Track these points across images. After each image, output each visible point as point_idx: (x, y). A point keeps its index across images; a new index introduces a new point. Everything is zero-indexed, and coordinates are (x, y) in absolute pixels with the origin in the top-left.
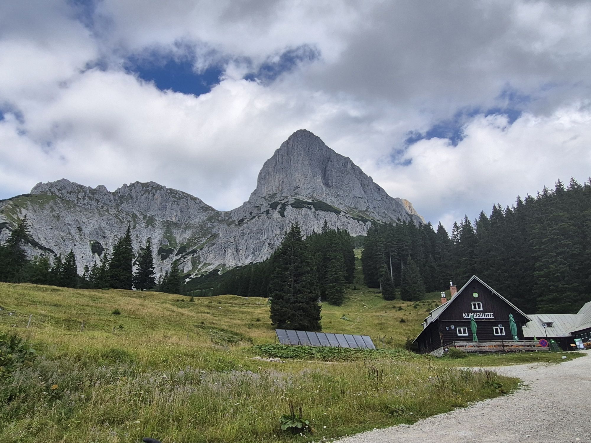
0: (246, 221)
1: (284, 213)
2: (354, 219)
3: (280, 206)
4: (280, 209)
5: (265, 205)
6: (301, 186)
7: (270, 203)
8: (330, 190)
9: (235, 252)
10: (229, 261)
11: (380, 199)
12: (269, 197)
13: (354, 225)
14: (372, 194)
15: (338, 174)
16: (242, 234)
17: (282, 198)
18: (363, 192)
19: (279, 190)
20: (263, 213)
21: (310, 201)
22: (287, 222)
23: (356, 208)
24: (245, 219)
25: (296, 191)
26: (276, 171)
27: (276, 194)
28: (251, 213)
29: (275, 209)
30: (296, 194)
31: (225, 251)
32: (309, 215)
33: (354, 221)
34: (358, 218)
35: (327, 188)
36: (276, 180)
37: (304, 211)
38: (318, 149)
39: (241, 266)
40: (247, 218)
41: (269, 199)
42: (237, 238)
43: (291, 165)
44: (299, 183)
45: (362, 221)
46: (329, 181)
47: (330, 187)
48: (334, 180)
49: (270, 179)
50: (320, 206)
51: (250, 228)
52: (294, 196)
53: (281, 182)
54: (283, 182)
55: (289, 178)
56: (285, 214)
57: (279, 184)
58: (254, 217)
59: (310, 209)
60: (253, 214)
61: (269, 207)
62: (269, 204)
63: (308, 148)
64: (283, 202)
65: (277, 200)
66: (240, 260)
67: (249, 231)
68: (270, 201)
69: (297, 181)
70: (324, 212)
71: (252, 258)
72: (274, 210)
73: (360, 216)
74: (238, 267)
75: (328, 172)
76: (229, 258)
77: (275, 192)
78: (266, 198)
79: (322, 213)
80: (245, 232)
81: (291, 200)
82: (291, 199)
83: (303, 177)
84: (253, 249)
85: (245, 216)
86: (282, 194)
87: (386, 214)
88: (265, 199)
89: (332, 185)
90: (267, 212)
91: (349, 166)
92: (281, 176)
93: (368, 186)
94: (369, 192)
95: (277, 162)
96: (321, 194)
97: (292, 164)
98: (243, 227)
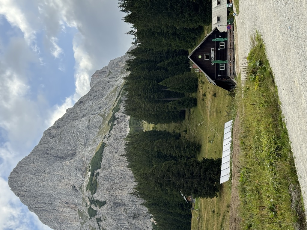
1: (101, 202)
2: (111, 129)
3: (93, 207)
4: (96, 206)
5: (91, 223)
6: (72, 183)
7: (89, 217)
8: (79, 152)
11: (91, 102)
12: (82, 219)
13: (117, 130)
15: (61, 144)
17: (84, 204)
18: (83, 119)
20: (100, 226)
21: (89, 174)
22: (111, 199)
23: (100, 127)
25: (78, 189)
27: (79, 211)
29: (96, 211)
30: (81, 188)
33: (113, 129)
34: (110, 125)
35: (77, 155)
36: (64, 210)
37: (100, 181)
38: (32, 164)
41: (84, 218)
43: (48, 194)
44: (69, 185)
45: (114, 121)
46: (69, 153)
47: (76, 152)
48: (69, 148)
49: (62, 217)
50: (96, 163)
52: (82, 191)
55: (63, 196)
56: (103, 200)
57: (69, 207)
59: (98, 174)
62: (90, 219)
63: (31, 174)
64: (89, 203)
68: (87, 217)
69: (66, 187)
73: (109, 122)
75: (59, 154)
77: (77, 212)
78: (83, 221)
79: (104, 161)
82: (87, 194)
86: (79, 204)
87: (107, 97)
88: (83, 223)
89: (74, 150)
90: (99, 220)
91: (54, 131)
94: (83, 113)
95: (43, 209)
96: (83, 161)
97: (47, 192)
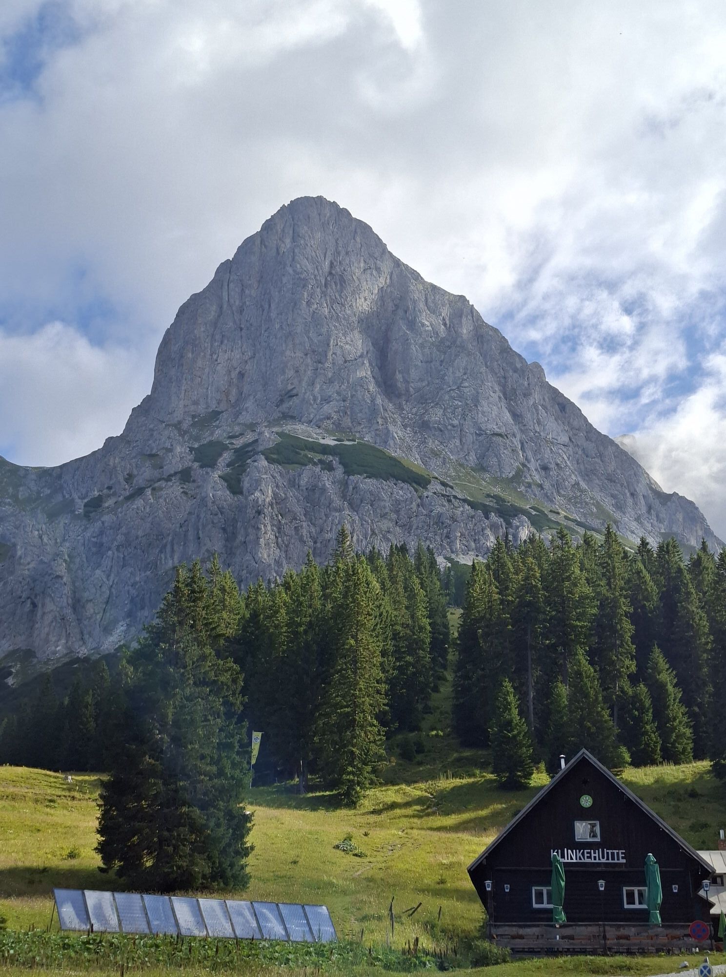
0: (110, 502)
1: (239, 481)
2: (473, 505)
3: (227, 456)
4: (228, 465)
5: (178, 449)
6: (301, 390)
7: (196, 446)
8: (401, 408)
9: (69, 611)
10: (47, 641)
11: (564, 439)
12: (193, 425)
14: (539, 423)
15: (427, 351)
16: (94, 549)
17: (237, 429)
18: (507, 416)
19: (228, 401)
20: (168, 479)
21: (330, 442)
22: (249, 510)
23: (483, 469)
24: (109, 496)
25: (285, 406)
26: (218, 337)
27: (216, 414)
28: (129, 478)
29: (212, 465)
30: (285, 416)
31: (34, 605)
32: (324, 490)
33: (472, 512)
34: (487, 502)
35: (390, 400)
36: (219, 368)
37: (307, 474)
38: (362, 265)
39: (86, 660)
40: (114, 494)
41: (194, 432)
42: (77, 560)
43: (269, 319)
44: (296, 381)
45: (501, 513)
46: (399, 376)
47: (399, 397)
48: (414, 374)
49: (200, 363)
50: (363, 460)
51: (124, 530)
52: (276, 422)
53: (234, 375)
54: (241, 375)
55: (263, 362)
56: (245, 485)
57: (230, 383)
58: (140, 492)
59: (330, 468)
60: (139, 481)
61: (191, 457)
62: (191, 449)
63: (332, 263)
64: (239, 443)
65: (219, 434)
66: (86, 637)
67: (120, 538)
68: (197, 439)
69: (290, 373)
70: (374, 481)
71: (125, 632)
72: (209, 470)
73: (495, 497)
74: (78, 660)
75: (395, 346)
76: (46, 630)
77: (213, 406)
78: (185, 426)
79: (368, 484)
80: (105, 539)
81: (269, 436)
82: (267, 435)
83: (309, 360)
84: (132, 600)
85: (109, 488)
86: (237, 415)
87: (582, 491)
88: (179, 430)
89: (407, 390)
90: (185, 475)
91: (466, 327)
92: (237, 355)
93: (525, 395)
94: (528, 416)
95: (225, 306)
96: (369, 421)
98: (99, 524)
